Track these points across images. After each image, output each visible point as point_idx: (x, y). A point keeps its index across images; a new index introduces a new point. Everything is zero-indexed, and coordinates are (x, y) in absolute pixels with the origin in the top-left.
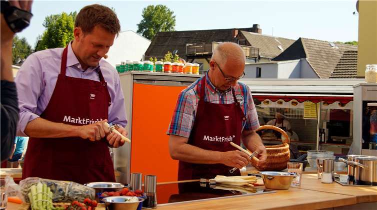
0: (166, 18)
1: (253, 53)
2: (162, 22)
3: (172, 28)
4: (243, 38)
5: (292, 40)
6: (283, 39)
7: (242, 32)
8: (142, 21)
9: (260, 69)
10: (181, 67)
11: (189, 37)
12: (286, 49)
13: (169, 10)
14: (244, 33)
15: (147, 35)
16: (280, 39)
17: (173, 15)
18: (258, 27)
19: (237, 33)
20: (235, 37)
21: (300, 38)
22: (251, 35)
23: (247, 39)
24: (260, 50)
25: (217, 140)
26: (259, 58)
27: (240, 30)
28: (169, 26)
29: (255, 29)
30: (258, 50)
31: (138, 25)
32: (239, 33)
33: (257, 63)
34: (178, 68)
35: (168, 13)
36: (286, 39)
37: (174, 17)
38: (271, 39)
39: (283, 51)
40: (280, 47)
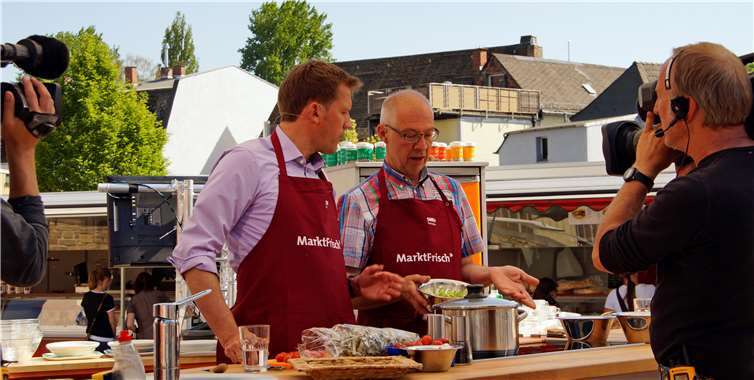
0: (309, 31)
1: (525, 103)
2: (300, 41)
3: (325, 53)
4: (498, 71)
5: (615, 69)
6: (595, 66)
7: (497, 55)
8: (250, 41)
9: (545, 141)
10: (442, 149)
11: (371, 75)
12: (601, 91)
13: (313, 10)
14: (501, 57)
15: (264, 73)
16: (586, 66)
17: (324, 23)
18: (534, 42)
19: (484, 58)
20: (481, 68)
21: (635, 64)
22: (519, 61)
23: (510, 71)
24: (541, 96)
25: (420, 258)
26: (541, 114)
27: (490, 51)
28: (317, 48)
29: (526, 46)
30: (538, 97)
31: (242, 51)
32: (488, 60)
33: (537, 127)
34: (437, 151)
35: (312, 18)
36: (602, 67)
37: (328, 27)
38: (566, 69)
39: (595, 96)
40: (588, 87)
